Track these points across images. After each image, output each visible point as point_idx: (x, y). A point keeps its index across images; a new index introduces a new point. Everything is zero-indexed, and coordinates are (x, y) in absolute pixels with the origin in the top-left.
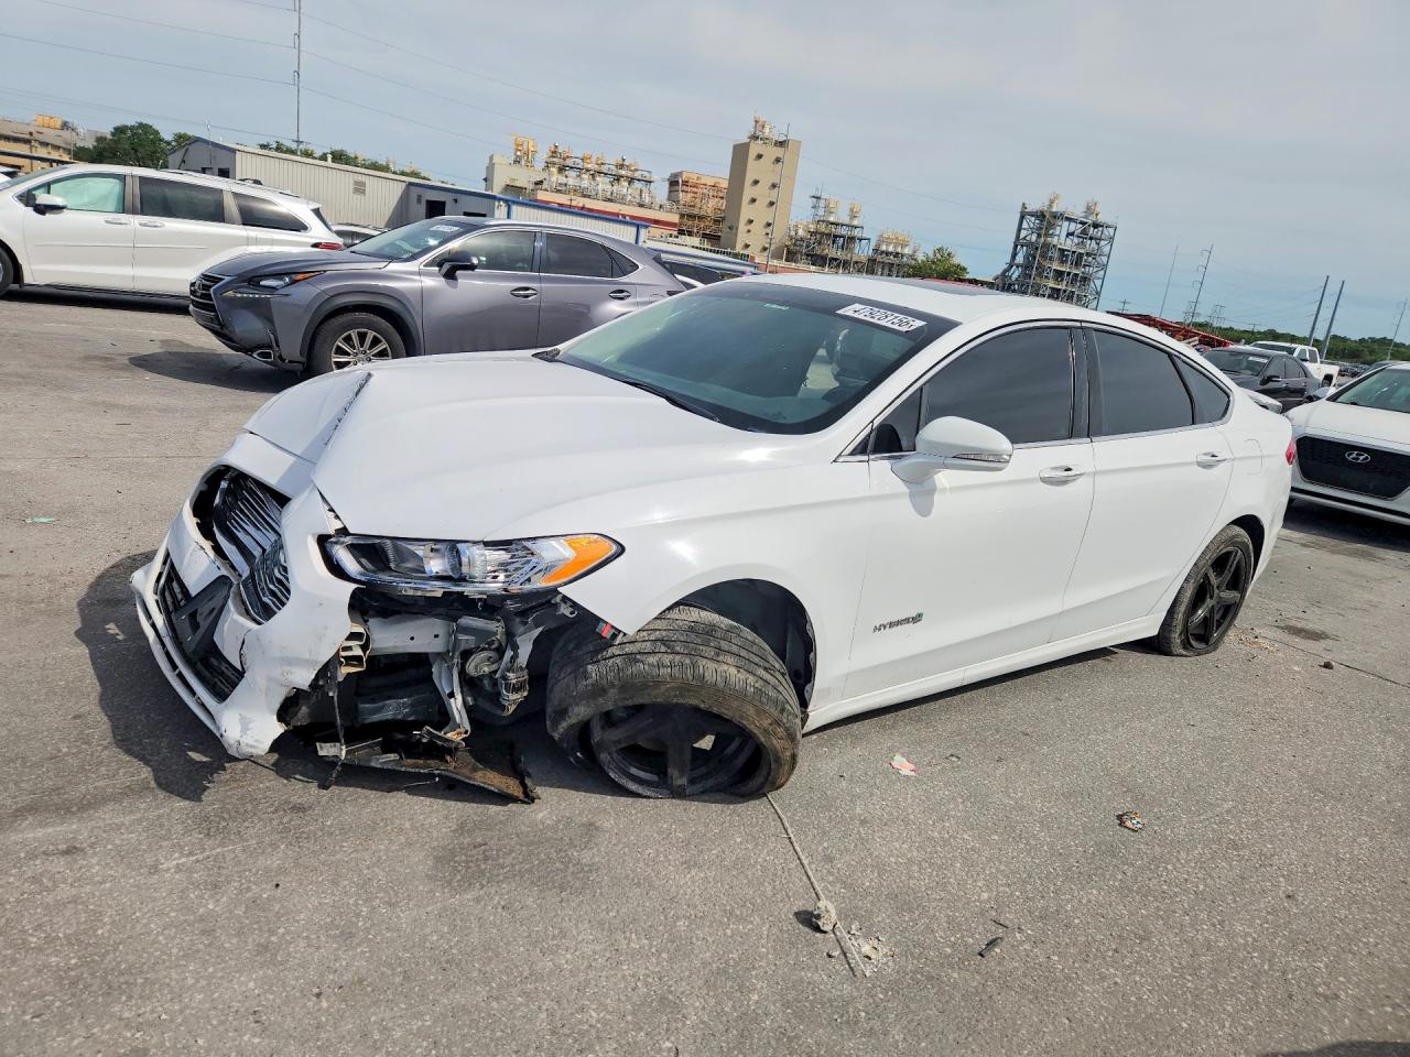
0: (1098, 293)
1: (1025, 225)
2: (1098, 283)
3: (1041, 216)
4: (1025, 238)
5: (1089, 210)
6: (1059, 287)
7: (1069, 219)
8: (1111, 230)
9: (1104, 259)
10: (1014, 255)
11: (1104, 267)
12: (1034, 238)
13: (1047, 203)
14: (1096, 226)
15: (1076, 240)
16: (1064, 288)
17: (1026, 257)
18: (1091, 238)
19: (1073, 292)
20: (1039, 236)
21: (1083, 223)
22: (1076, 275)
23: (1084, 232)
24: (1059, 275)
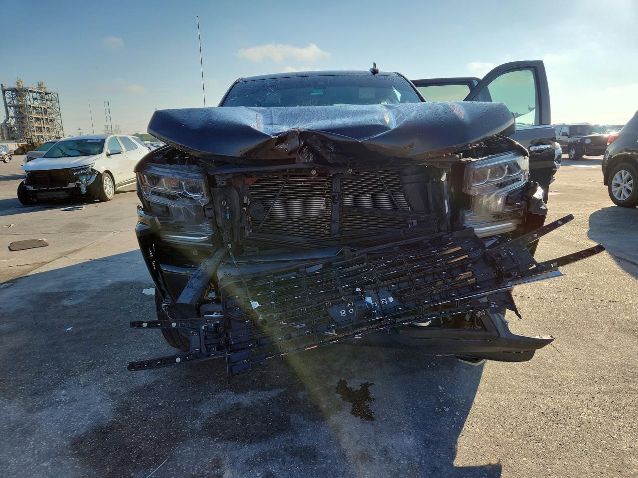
0: (61, 127)
1: (7, 96)
2: (59, 121)
3: (14, 90)
4: (10, 103)
5: (40, 86)
6: (40, 126)
7: (31, 91)
8: (56, 95)
9: (58, 110)
10: (7, 113)
11: (59, 114)
12: (15, 102)
13: (16, 83)
14: (47, 94)
15: (39, 101)
16: (43, 126)
17: (15, 113)
18: (47, 100)
19: (49, 128)
20: (18, 101)
21: (39, 93)
22: (47, 119)
23: (42, 97)
24: (38, 119)
